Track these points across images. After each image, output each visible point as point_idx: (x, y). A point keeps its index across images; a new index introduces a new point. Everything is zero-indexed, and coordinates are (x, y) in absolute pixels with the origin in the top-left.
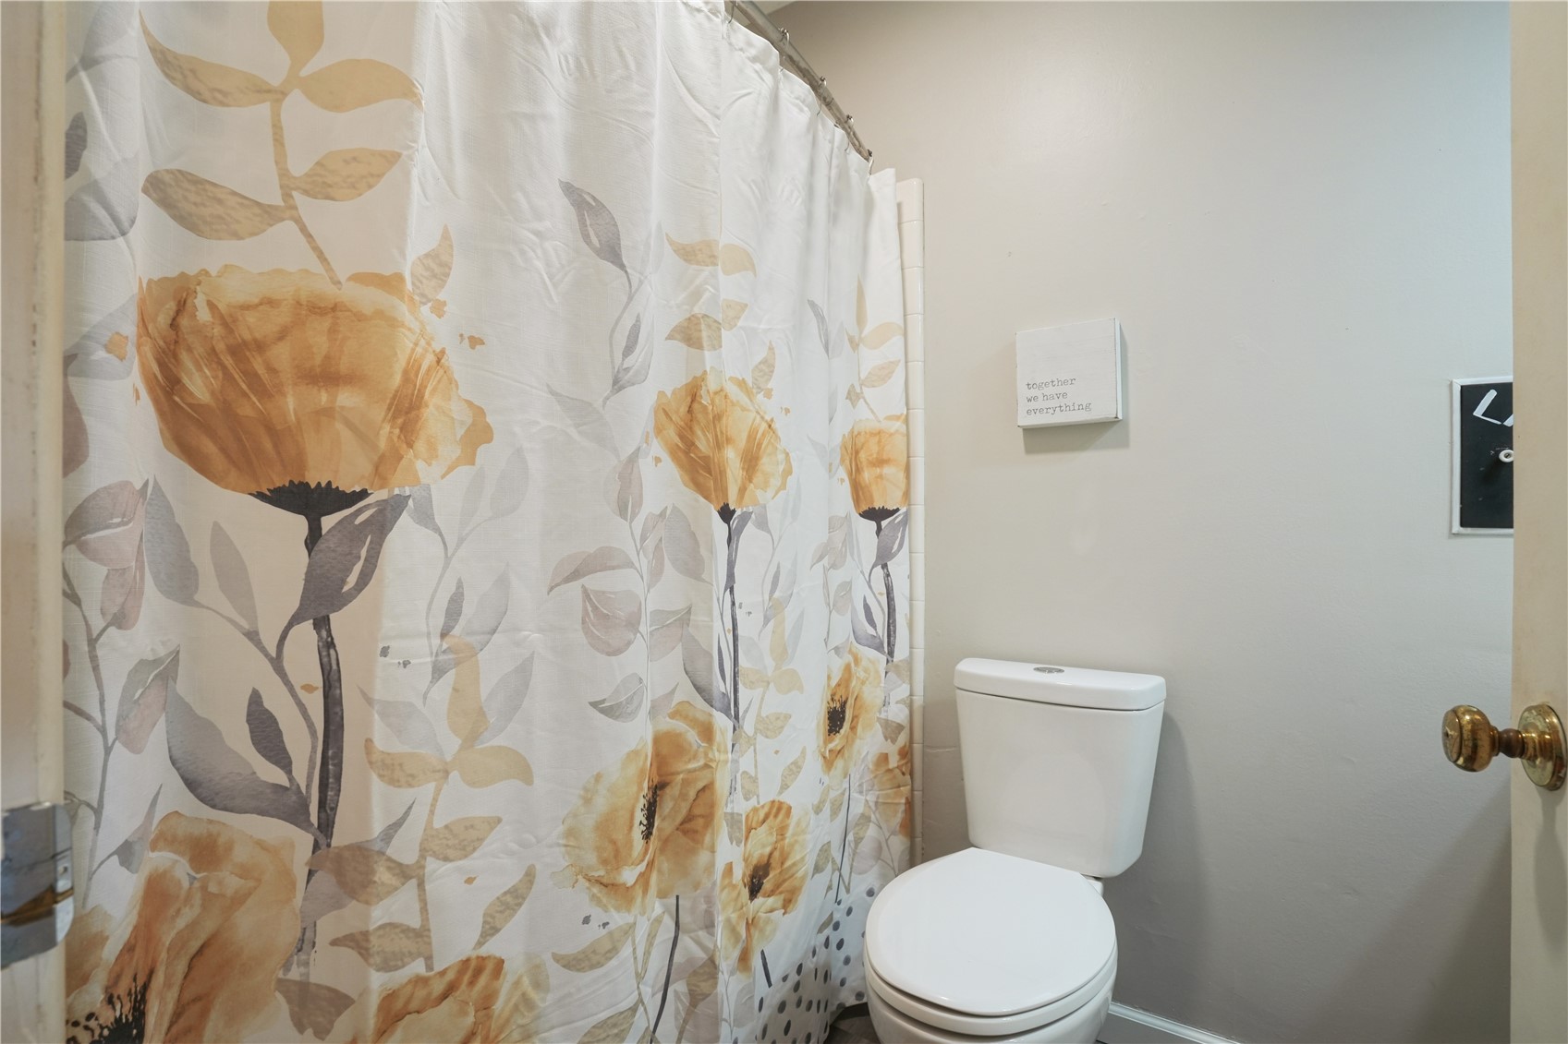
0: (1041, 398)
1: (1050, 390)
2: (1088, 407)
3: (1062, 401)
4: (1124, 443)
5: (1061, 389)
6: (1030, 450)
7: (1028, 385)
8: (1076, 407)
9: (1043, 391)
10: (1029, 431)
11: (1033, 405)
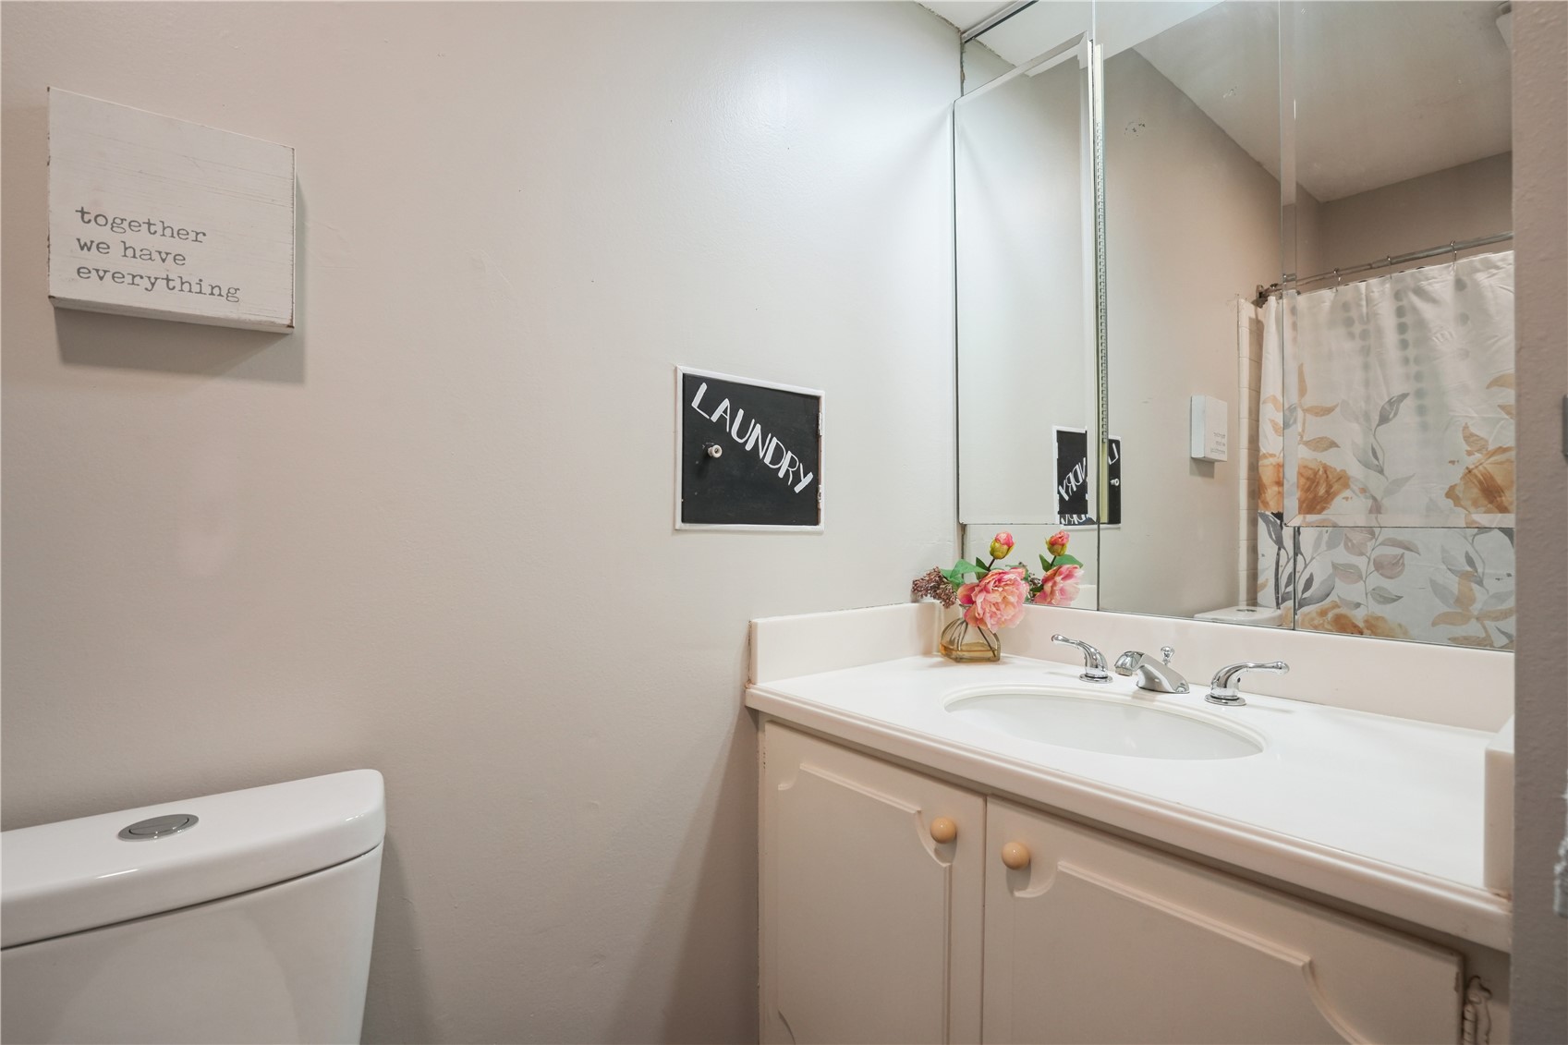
0: (117, 250)
1: (140, 239)
2: (232, 294)
3: (174, 271)
4: (293, 373)
5: (175, 246)
6: (70, 354)
7: (83, 212)
8: (207, 289)
9: (123, 237)
10: (72, 315)
11: (93, 259)
